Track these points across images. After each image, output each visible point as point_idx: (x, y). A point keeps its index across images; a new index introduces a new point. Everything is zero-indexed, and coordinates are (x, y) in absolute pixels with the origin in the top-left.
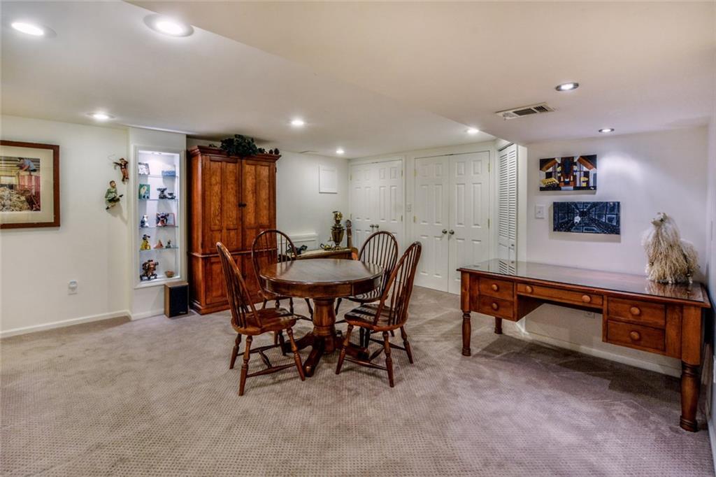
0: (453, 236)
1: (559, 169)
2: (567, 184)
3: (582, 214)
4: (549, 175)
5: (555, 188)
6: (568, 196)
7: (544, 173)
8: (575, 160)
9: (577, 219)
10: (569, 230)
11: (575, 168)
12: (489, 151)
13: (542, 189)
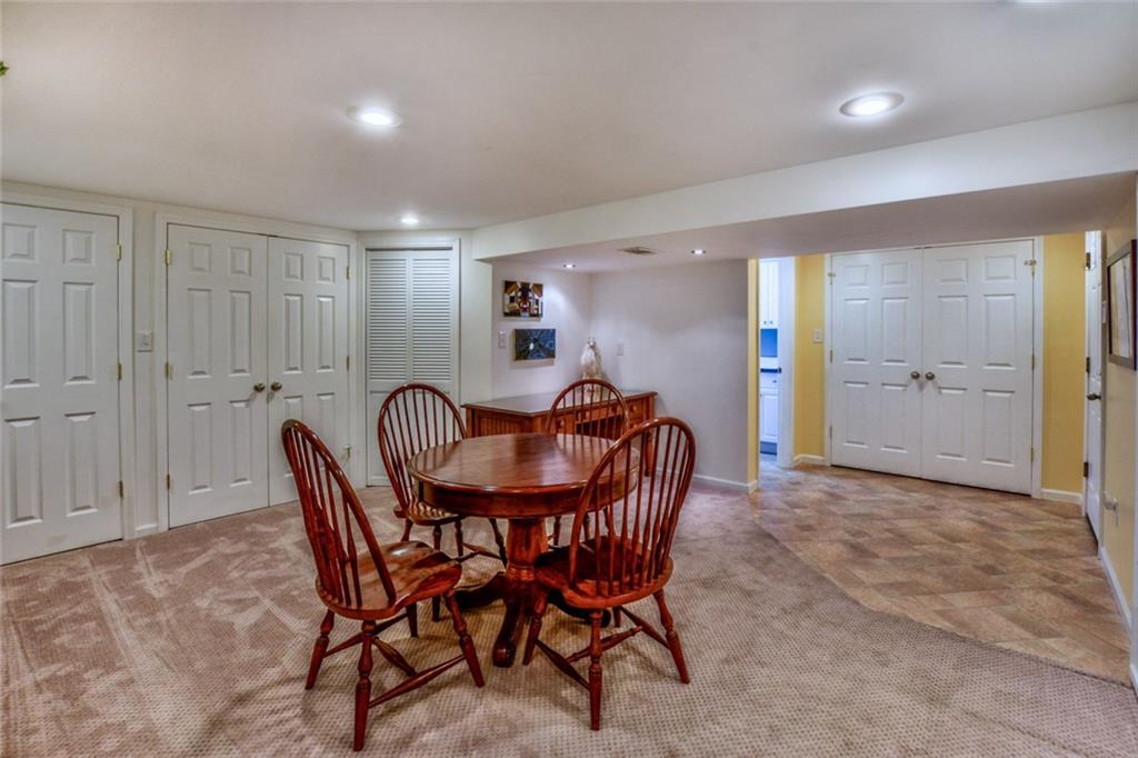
0: (278, 394)
1: (519, 294)
2: (525, 310)
3: (535, 341)
4: (512, 299)
5: (514, 313)
6: (525, 323)
7: (507, 297)
8: (531, 287)
9: (532, 346)
10: (525, 358)
11: (530, 295)
12: (348, 246)
13: (506, 314)
